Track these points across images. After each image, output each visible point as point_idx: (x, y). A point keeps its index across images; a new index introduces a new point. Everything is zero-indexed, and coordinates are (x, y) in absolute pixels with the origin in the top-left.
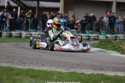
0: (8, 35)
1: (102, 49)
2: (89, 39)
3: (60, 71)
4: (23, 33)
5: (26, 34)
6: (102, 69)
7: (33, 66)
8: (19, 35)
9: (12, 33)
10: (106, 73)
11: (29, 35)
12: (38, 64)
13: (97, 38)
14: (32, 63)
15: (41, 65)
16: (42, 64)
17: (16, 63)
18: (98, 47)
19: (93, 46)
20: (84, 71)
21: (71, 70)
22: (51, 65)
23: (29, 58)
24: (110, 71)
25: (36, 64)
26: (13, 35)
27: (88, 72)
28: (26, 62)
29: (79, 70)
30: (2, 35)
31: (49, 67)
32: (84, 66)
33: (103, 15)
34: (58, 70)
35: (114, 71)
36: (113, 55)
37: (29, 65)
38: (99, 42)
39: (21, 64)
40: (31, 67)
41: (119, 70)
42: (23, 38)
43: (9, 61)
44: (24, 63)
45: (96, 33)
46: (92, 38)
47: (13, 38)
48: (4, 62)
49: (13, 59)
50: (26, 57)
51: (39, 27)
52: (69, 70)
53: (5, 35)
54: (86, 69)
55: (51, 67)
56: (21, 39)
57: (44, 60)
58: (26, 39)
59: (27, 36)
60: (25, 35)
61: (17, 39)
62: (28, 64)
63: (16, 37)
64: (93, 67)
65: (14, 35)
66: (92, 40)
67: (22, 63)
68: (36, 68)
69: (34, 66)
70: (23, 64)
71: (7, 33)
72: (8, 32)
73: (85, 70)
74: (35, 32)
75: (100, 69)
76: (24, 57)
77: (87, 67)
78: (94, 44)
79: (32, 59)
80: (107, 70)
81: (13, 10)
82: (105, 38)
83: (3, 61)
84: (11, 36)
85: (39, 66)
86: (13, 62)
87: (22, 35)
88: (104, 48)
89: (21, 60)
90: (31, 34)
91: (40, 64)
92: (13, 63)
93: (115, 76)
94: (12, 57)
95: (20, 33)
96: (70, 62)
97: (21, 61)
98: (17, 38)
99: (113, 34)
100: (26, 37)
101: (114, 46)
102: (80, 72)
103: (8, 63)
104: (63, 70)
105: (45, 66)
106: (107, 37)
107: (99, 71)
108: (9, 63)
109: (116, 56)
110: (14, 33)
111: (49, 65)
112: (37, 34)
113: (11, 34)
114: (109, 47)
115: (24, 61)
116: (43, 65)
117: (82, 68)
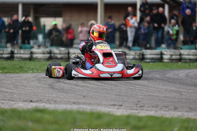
0: (137, 57)
5: (172, 53)
7: (156, 111)
8: (159, 56)
9: (145, 53)
11: (176, 55)
12: (168, 107)
14: (157, 106)
15: (171, 109)
16: (175, 107)
17: (127, 107)
22: (191, 108)
23: (157, 96)
25: (164, 107)
26: (146, 56)
28: (147, 104)
30: (127, 57)
31: (187, 112)
37: (149, 109)
39: (135, 108)
40: (152, 113)
42: (166, 62)
43: (116, 104)
44: (141, 107)
47: (146, 62)
48: (106, 105)
50: (153, 96)
53: (131, 57)
55: (190, 112)
56: (161, 64)
57: (184, 101)
58: (171, 64)
59: (174, 57)
60: (169, 56)
61: (153, 64)
62: (149, 107)
63: (153, 60)
65: (149, 56)
67: (138, 106)
69: (158, 112)
70: (138, 108)
71: (136, 53)
72: (138, 52)
76: (148, 95)
79: (162, 99)
83: (105, 103)
84: (142, 58)
85: (168, 111)
86: (121, 105)
87: (165, 57)
89: (139, 101)
90: (180, 55)
92: (122, 107)
94: (125, 96)
95: (160, 53)
97: (138, 103)
98: (154, 62)
100: (171, 60)
103: (111, 107)
105: (178, 111)
108: (114, 107)
110: (149, 54)
113: (143, 55)
115: (143, 103)
116: (176, 109)
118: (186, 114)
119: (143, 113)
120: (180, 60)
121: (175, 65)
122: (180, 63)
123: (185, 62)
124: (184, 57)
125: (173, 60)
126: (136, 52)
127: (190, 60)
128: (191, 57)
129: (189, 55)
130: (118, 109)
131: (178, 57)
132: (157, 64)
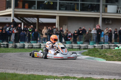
0: (13, 46)
1: (90, 57)
2: (80, 48)
3: (56, 75)
4: (26, 44)
5: (29, 45)
6: (90, 73)
7: (34, 72)
10: (94, 77)
12: (38, 70)
13: (86, 47)
14: (33, 70)
17: (20, 70)
18: (87, 55)
19: (83, 54)
21: (65, 75)
22: (48, 71)
23: (30, 65)
24: (97, 74)
25: (36, 70)
27: (79, 76)
28: (28, 68)
29: (71, 74)
30: (9, 46)
31: (47, 72)
32: (76, 71)
33: (90, 28)
34: (55, 75)
35: (100, 74)
36: (99, 61)
38: (88, 51)
40: (32, 73)
41: (104, 74)
42: (26, 49)
43: (14, 68)
44: (26, 70)
45: (86, 43)
46: (82, 47)
47: (18, 48)
51: (39, 39)
52: (63, 74)
53: (11, 46)
54: (77, 73)
56: (24, 49)
57: (43, 67)
58: (28, 49)
59: (29, 46)
60: (27, 46)
63: (21, 48)
64: (83, 72)
66: (82, 49)
67: (25, 69)
68: (37, 73)
72: (14, 44)
73: (77, 75)
74: (36, 44)
75: (88, 73)
76: (26, 64)
77: (78, 71)
78: (84, 53)
79: (33, 66)
80: (95, 74)
81: (18, 25)
82: (93, 47)
83: (10, 68)
84: (16, 47)
85: (39, 72)
87: (25, 46)
88: (92, 56)
89: (24, 67)
90: (32, 45)
91: (40, 70)
92: (18, 70)
93: (101, 79)
94: (17, 65)
95: (23, 45)
96: (64, 68)
99: (99, 44)
100: (28, 48)
101: (100, 54)
102: (73, 76)
104: (58, 75)
105: (43, 72)
106: (95, 46)
107: (88, 75)
109: (102, 62)
110: (18, 45)
111: (47, 71)
113: (16, 45)
114: (96, 55)
116: (42, 71)
117: (74, 73)
118: (48, 73)
119: (29, 73)
120: (32, 48)
121: (30, 50)
122: (32, 49)
123: (34, 49)
124: (34, 46)
125: (29, 47)
126: (13, 44)
127: (36, 47)
128: (37, 46)
130: (16, 71)
131: (31, 46)
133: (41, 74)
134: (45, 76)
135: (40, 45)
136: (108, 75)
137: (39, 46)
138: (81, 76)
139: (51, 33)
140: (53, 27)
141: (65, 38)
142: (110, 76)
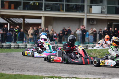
4: (12, 45)
5: (15, 45)
6: (75, 73)
7: (20, 72)
8: (9, 46)
9: (3, 45)
10: (79, 76)
14: (19, 70)
17: (6, 70)
20: (61, 75)
21: (51, 75)
22: (34, 70)
23: (17, 65)
24: (82, 74)
25: (22, 70)
27: (64, 75)
29: (57, 74)
31: (33, 72)
32: (61, 71)
35: (85, 74)
39: (10, 70)
40: (18, 73)
41: (89, 73)
42: (12, 49)
43: (0, 68)
44: (12, 70)
47: (4, 49)
49: (4, 66)
51: (24, 39)
52: (49, 74)
54: (63, 73)
55: (34, 72)
56: (10, 49)
57: (29, 67)
59: (15, 47)
62: (16, 70)
63: (7, 48)
64: (69, 72)
65: (5, 46)
72: (0, 44)
75: (74, 73)
76: (12, 64)
79: (19, 66)
80: (80, 73)
84: (2, 47)
85: (25, 72)
87: (12, 46)
89: (10, 67)
90: (18, 46)
91: (25, 70)
92: (4, 70)
93: (86, 78)
94: (3, 65)
96: (50, 68)
99: (84, 44)
100: (14, 48)
102: (58, 76)
104: (44, 75)
107: (73, 74)
110: (5, 45)
111: (33, 71)
112: (23, 45)
113: (2, 45)
115: (12, 68)
116: (28, 71)
117: (60, 72)
118: (34, 73)
119: (15, 73)
120: (18, 48)
121: (16, 50)
122: (18, 49)
123: (20, 49)
124: (20, 46)
127: (22, 48)
128: (23, 47)
129: (22, 46)
131: (17, 46)
132: (8, 49)
133: (27, 73)
134: (31, 75)
135: (26, 45)
136: (93, 75)
137: (25, 47)
138: (66, 75)
139: (37, 34)
140: (39, 27)
141: (51, 39)
142: (95, 75)
